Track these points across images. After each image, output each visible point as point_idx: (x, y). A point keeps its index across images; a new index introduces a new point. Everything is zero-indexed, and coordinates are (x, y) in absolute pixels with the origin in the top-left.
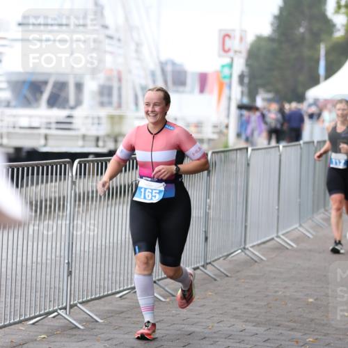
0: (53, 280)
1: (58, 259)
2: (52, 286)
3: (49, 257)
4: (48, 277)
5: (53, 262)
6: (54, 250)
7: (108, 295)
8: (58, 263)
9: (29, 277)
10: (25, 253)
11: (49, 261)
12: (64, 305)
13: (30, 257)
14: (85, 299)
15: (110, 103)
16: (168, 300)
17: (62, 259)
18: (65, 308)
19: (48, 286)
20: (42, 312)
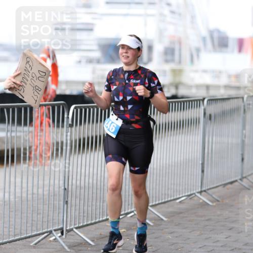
4: (127, 187)
7: (171, 201)
14: (154, 203)
15: (173, 61)
16: (214, 204)
20: (122, 213)
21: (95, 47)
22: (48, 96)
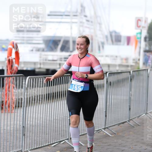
0: (63, 127)
1: (65, 118)
2: (62, 129)
3: (61, 117)
4: (61, 126)
5: (63, 119)
6: (63, 114)
8: (65, 119)
9: (52, 126)
10: (50, 115)
11: (61, 119)
12: (68, 138)
13: (52, 117)
16: (113, 136)
17: (67, 118)
18: (68, 139)
19: (60, 129)
20: (58, 141)
21: (41, 42)
22: (13, 71)
